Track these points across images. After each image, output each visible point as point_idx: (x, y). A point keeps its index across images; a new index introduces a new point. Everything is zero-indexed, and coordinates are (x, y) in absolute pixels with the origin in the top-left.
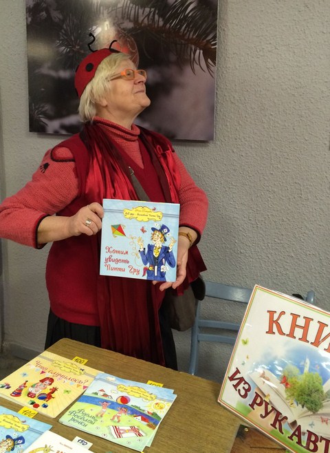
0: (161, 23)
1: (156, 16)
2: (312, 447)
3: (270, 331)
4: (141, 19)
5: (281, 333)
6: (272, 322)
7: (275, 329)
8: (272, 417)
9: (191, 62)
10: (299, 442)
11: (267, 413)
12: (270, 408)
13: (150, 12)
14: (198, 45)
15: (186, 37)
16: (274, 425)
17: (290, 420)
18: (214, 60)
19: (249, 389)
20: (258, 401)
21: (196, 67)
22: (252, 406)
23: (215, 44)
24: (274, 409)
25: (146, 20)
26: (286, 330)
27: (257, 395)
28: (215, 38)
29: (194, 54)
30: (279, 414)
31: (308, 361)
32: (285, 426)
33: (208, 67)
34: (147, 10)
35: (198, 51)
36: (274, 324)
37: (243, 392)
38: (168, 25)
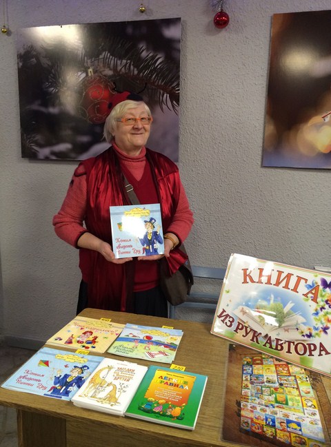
0: (136, 72)
1: (132, 67)
2: (279, 348)
3: (245, 282)
4: (119, 68)
5: (252, 281)
6: (245, 275)
7: (248, 280)
8: (250, 335)
9: (160, 103)
10: (271, 347)
11: (247, 334)
12: (249, 330)
13: (127, 63)
14: (165, 90)
15: (156, 84)
16: (252, 340)
17: (263, 335)
18: (178, 101)
19: (233, 320)
20: (240, 327)
21: (164, 107)
22: (236, 331)
23: (179, 90)
24: (251, 330)
25: (123, 69)
26: (256, 279)
27: (239, 324)
28: (178, 85)
29: (163, 96)
30: (255, 332)
31: (272, 296)
32: (260, 339)
33: (173, 106)
34: (124, 61)
35: (165, 95)
36: (247, 277)
37: (229, 324)
38: (141, 74)
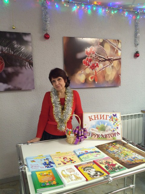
0: (12, 53)
6: (90, 118)
13: (8, 49)
15: (22, 58)
21: (27, 67)
23: (32, 61)
24: (96, 134)
25: (6, 51)
27: (92, 134)
31: (100, 123)
32: (100, 136)
37: (89, 135)
38: (15, 54)
